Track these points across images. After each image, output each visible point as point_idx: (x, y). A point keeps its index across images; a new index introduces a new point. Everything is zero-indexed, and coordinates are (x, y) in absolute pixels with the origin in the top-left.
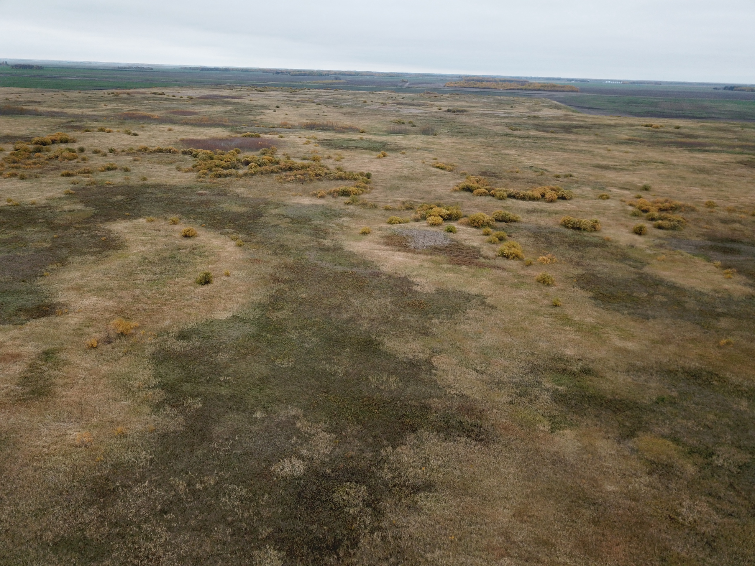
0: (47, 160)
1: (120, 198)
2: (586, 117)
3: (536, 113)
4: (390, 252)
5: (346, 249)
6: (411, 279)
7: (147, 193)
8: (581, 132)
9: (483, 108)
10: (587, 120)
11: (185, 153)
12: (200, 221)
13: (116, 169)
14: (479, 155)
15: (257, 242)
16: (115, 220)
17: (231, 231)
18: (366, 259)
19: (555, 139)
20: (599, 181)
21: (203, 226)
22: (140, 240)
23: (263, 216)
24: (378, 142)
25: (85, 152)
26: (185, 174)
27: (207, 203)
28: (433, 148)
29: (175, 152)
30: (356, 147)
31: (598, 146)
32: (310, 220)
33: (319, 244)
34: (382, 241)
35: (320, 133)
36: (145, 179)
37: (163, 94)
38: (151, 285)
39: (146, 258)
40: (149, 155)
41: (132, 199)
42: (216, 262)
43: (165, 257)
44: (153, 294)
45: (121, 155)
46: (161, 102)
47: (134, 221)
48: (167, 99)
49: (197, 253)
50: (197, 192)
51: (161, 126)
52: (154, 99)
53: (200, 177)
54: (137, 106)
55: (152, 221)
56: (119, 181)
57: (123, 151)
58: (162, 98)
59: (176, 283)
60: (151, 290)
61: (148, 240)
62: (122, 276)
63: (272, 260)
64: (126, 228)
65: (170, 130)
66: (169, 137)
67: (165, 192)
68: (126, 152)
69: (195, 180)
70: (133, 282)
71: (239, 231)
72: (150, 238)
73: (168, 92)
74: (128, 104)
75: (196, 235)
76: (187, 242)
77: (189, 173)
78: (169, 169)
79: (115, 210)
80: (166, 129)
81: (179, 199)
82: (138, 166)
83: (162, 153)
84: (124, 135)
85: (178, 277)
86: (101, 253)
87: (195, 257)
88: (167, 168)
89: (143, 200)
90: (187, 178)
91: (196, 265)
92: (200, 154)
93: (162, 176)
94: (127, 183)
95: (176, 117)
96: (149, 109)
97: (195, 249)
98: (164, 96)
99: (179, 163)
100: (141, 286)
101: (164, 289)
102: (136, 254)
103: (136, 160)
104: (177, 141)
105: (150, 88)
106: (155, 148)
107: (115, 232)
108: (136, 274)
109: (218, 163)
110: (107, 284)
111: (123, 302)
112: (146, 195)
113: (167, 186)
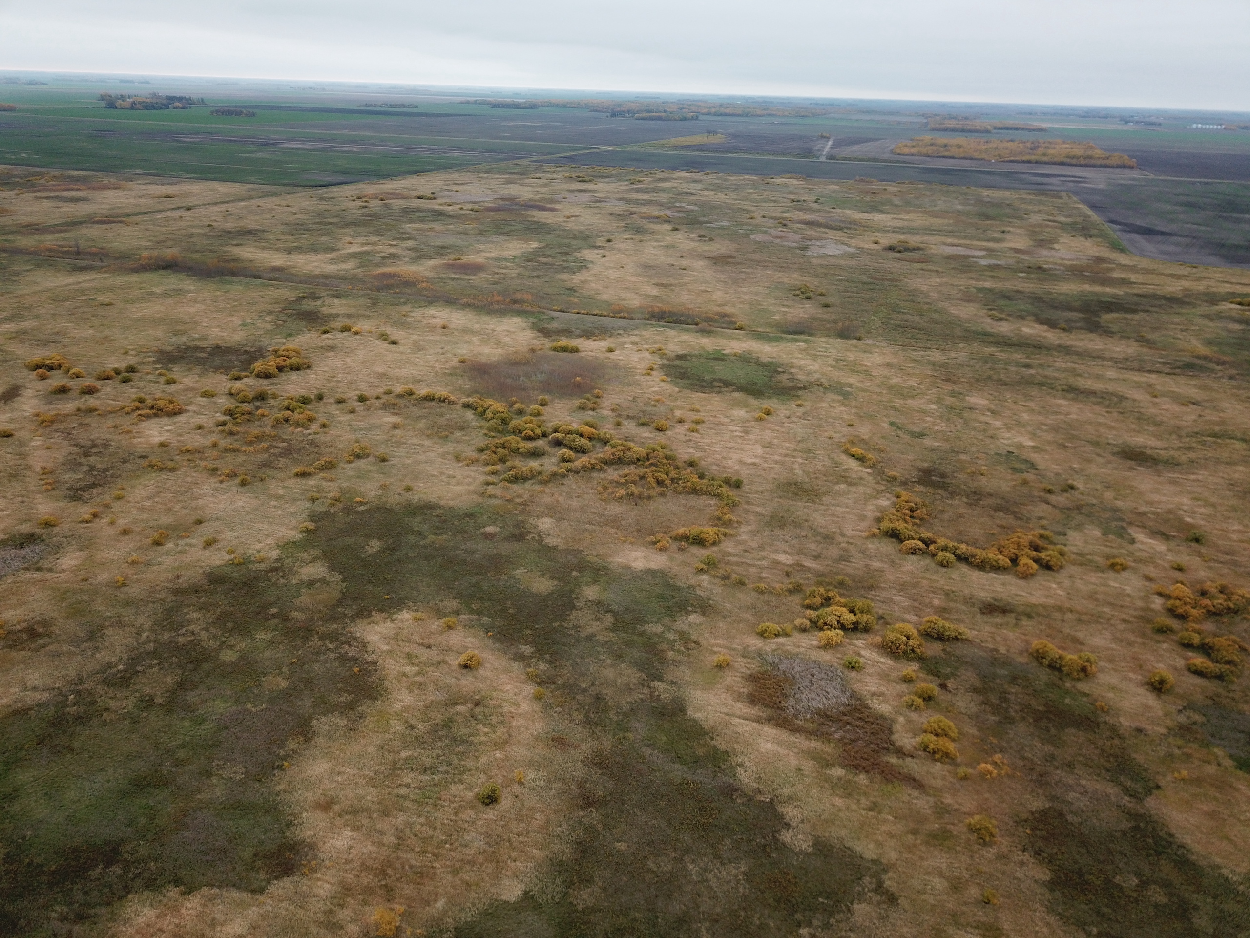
0: (273, 426)
1: (375, 545)
2: (1133, 269)
3: (1044, 256)
4: (754, 724)
5: (690, 713)
6: (781, 809)
7: (412, 531)
8: (1115, 328)
9: (950, 233)
10: (1133, 277)
11: (467, 406)
12: (485, 620)
13: (368, 456)
14: (924, 412)
15: (564, 686)
16: (369, 615)
17: (527, 650)
18: (719, 747)
19: (1066, 350)
20: (1119, 504)
21: (490, 637)
22: (405, 675)
23: (574, 607)
24: (763, 365)
25: (325, 400)
26: (466, 471)
27: (497, 563)
28: (850, 385)
29: (452, 403)
30: (727, 384)
31: (1137, 377)
32: (643, 622)
33: (651, 696)
34: (745, 690)
35: (672, 333)
36: (409, 489)
37: (433, 197)
38: (419, 802)
39: (412, 727)
40: (416, 411)
41: (393, 549)
42: (506, 742)
43: (437, 724)
44: (422, 826)
45: (376, 409)
46: (430, 226)
47: (396, 616)
48: (439, 215)
49: (480, 717)
50: (482, 530)
51: (431, 311)
52: (421, 215)
53: (488, 484)
54: (395, 243)
55: (420, 619)
56: (373, 493)
57: (378, 398)
58: (433, 210)
59: (452, 799)
60: (420, 816)
61: (415, 675)
62: (382, 776)
63: (582, 740)
64: (385, 637)
65: (444, 327)
66: (442, 348)
67: (438, 528)
68: (382, 401)
69: (481, 489)
70: (396, 791)
71: (539, 652)
72: (417, 668)
73: (442, 190)
74: (383, 235)
75: (480, 664)
76: (467, 683)
77: (472, 468)
78: (443, 456)
79: (370, 581)
80: (439, 322)
81: (457, 552)
82: (399, 444)
83: (433, 403)
84: (378, 342)
85: (454, 782)
86: (353, 709)
87: (478, 727)
88: (441, 450)
89: (407, 554)
90: (469, 484)
91: (478, 751)
92: (489, 414)
93: (433, 476)
94: (384, 499)
95: (453, 279)
96: (414, 254)
97: (478, 704)
98: (434, 205)
99: (458, 434)
100: (407, 804)
101: (436, 815)
102: (399, 715)
103: (395, 427)
104: (454, 362)
105: (414, 176)
106: (423, 391)
107: (370, 649)
108: (400, 769)
109: (514, 445)
110: (363, 797)
111: (384, 845)
112: (412, 539)
113: (440, 512)
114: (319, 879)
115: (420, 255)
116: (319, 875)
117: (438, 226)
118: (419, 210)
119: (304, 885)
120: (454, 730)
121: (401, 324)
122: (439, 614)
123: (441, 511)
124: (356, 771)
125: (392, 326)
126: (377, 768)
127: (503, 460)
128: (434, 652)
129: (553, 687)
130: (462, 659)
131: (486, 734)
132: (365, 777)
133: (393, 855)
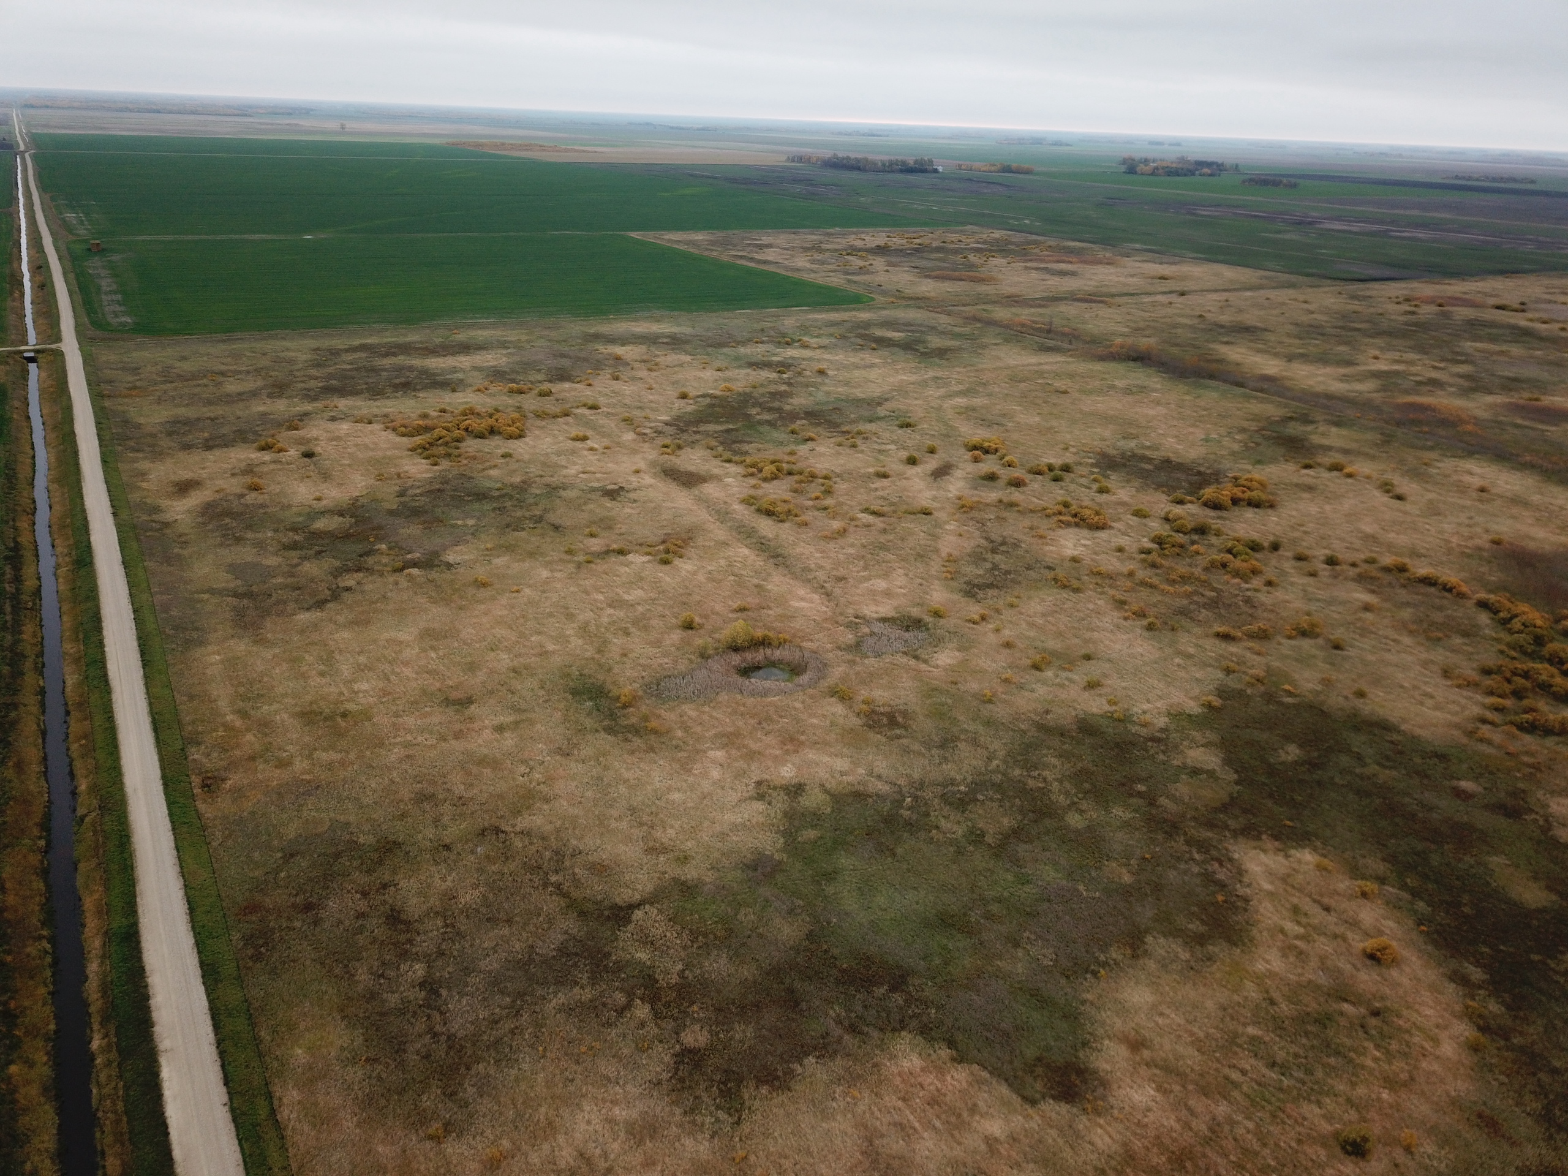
0: (1206, 569)
1: (1292, 753)
7: (1349, 751)
11: (1483, 605)
12: (1421, 906)
13: (1317, 636)
15: (1522, 1049)
16: (1258, 838)
17: (1477, 974)
21: (1422, 932)
22: (1282, 931)
25: (1281, 552)
26: (1455, 694)
27: (1464, 836)
29: (1461, 595)
36: (1361, 694)
37: (1522, 308)
38: (1253, 1101)
39: (1272, 1002)
40: (1403, 595)
41: (1313, 765)
42: (1405, 1085)
43: (1308, 1014)
44: (1248, 1132)
45: (1346, 579)
46: (1504, 348)
47: (1293, 852)
48: (1523, 335)
49: (1374, 1032)
50: (1455, 783)
51: (1470, 465)
52: (1494, 331)
53: (1484, 721)
54: (1442, 365)
55: (1325, 869)
56: (1310, 686)
57: (1354, 565)
58: (1515, 327)
59: (1300, 1120)
60: (1248, 1118)
61: (1297, 937)
62: (1214, 1044)
63: (1529, 1140)
64: (1270, 873)
65: (1482, 490)
66: (1471, 518)
67: (1388, 758)
68: (1357, 570)
69: (1470, 727)
70: (1226, 1071)
71: (1496, 985)
72: (1302, 930)
73: (1538, 301)
74: (1427, 354)
75: (1395, 962)
76: (1367, 979)
77: (1465, 693)
78: (1425, 664)
79: (1271, 796)
80: (1477, 482)
81: (1407, 800)
82: (1364, 632)
83: (1432, 590)
84: (1377, 493)
85: (1309, 1100)
86: (1202, 945)
87: (1366, 1044)
88: (1424, 656)
89: (1332, 778)
90: (1456, 713)
91: (1358, 1077)
92: (1516, 624)
93: (1402, 687)
94: (1322, 697)
95: (1517, 426)
96: (1466, 384)
97: (1376, 1013)
98: (1521, 321)
99: (1457, 640)
100: (1235, 1094)
101: (1271, 1128)
102: (1259, 979)
103: (1367, 608)
104: (1483, 541)
105: (1500, 278)
106: (1423, 571)
107: (1246, 880)
108: (1240, 1046)
109: (1544, 677)
110: (1182, 1057)
111: (1191, 1129)
112: (1345, 760)
113: (1395, 737)
114: (1101, 1127)
115: (1474, 386)
116: (1102, 1121)
117: (1516, 350)
118: (1492, 325)
119: (1083, 1122)
120: (1330, 1033)
121: (1417, 474)
122: (1355, 872)
123: (1400, 738)
124: (1182, 1022)
125: (1402, 475)
126: (1212, 1031)
127: (1518, 694)
128: (1332, 918)
129: (1502, 1043)
130: (1370, 944)
131: (1376, 1060)
132: (1192, 1034)
133: (1199, 1148)
